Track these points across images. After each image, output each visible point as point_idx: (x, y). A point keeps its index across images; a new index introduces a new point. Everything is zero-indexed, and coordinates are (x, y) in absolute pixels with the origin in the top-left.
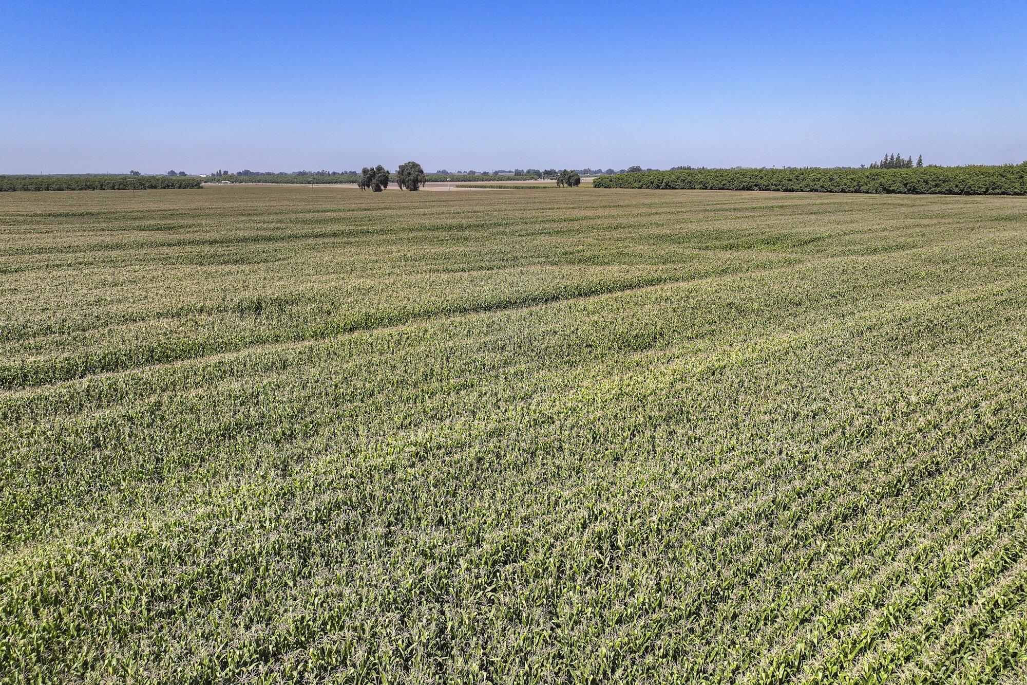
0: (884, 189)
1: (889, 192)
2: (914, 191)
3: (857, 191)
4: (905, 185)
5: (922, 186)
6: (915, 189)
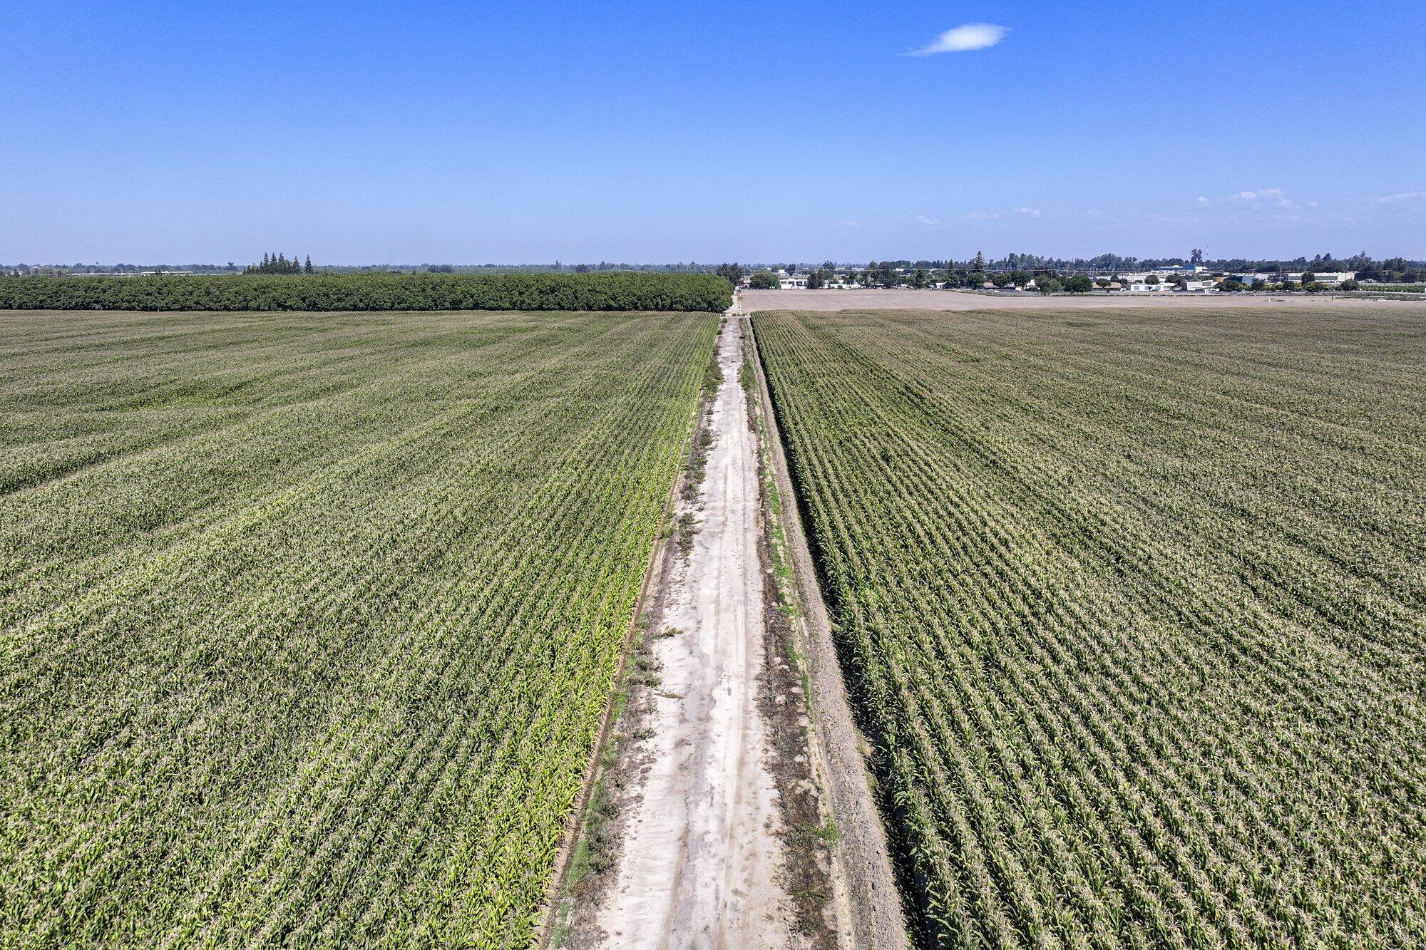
0: (279, 305)
1: (285, 308)
2: (314, 307)
3: (245, 308)
4: (304, 299)
5: (322, 302)
6: (315, 304)
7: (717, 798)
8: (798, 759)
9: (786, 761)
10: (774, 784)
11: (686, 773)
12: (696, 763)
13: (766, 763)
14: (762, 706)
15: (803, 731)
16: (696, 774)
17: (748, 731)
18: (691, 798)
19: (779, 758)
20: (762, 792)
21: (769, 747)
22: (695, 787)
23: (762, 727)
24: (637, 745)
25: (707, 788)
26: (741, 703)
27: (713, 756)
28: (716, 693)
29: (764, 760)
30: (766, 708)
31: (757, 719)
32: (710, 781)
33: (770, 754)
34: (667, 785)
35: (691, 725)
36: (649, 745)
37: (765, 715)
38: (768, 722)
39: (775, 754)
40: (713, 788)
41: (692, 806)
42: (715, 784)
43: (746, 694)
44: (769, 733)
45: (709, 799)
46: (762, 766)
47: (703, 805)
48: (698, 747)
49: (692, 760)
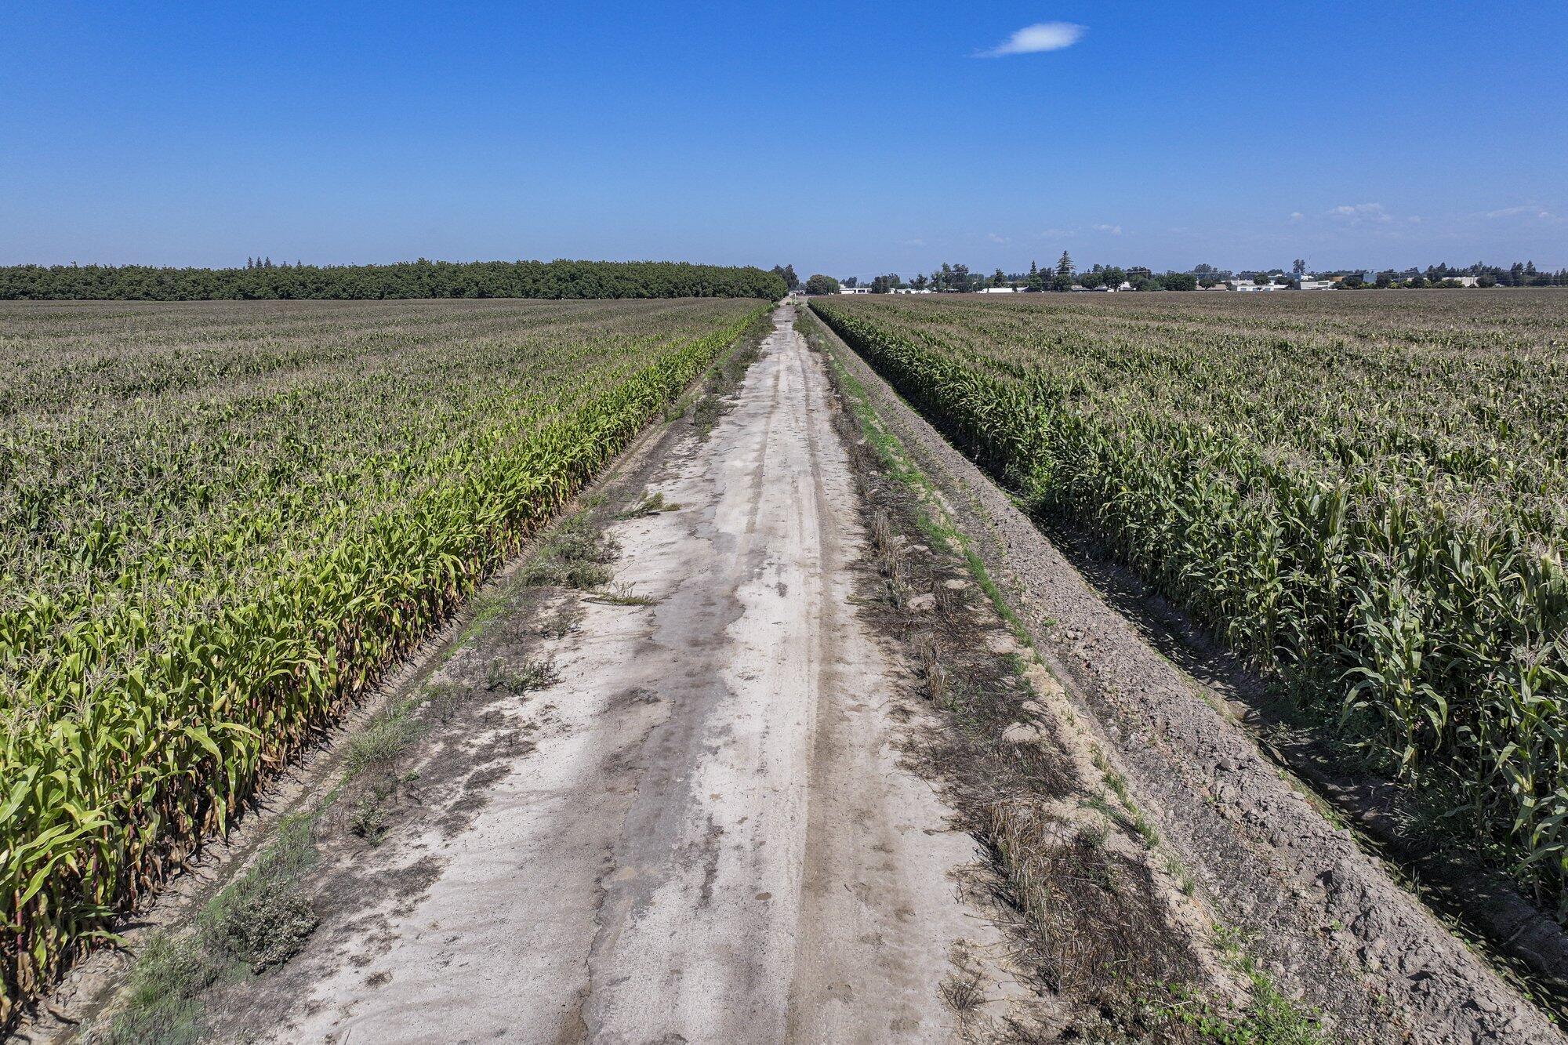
7: (729, 870)
8: (1016, 733)
9: (976, 741)
10: (951, 813)
11: (623, 782)
12: (665, 752)
13: (910, 747)
14: (871, 615)
15: (1008, 664)
16: (662, 785)
17: (840, 667)
18: (627, 873)
19: (949, 734)
20: (911, 845)
21: (910, 704)
22: (647, 829)
23: (878, 655)
24: (491, 708)
25: (695, 833)
26: (815, 610)
27: (726, 730)
28: (744, 593)
29: (901, 738)
30: (884, 619)
31: (862, 640)
32: (708, 806)
33: (916, 721)
34: (545, 825)
35: (667, 656)
36: (527, 708)
37: (885, 630)
38: (896, 645)
39: (932, 722)
40: (717, 831)
41: (621, 906)
42: (726, 816)
43: (825, 594)
44: (904, 671)
45: (697, 876)
46: (897, 755)
47: (670, 902)
48: (678, 707)
49: (652, 743)
